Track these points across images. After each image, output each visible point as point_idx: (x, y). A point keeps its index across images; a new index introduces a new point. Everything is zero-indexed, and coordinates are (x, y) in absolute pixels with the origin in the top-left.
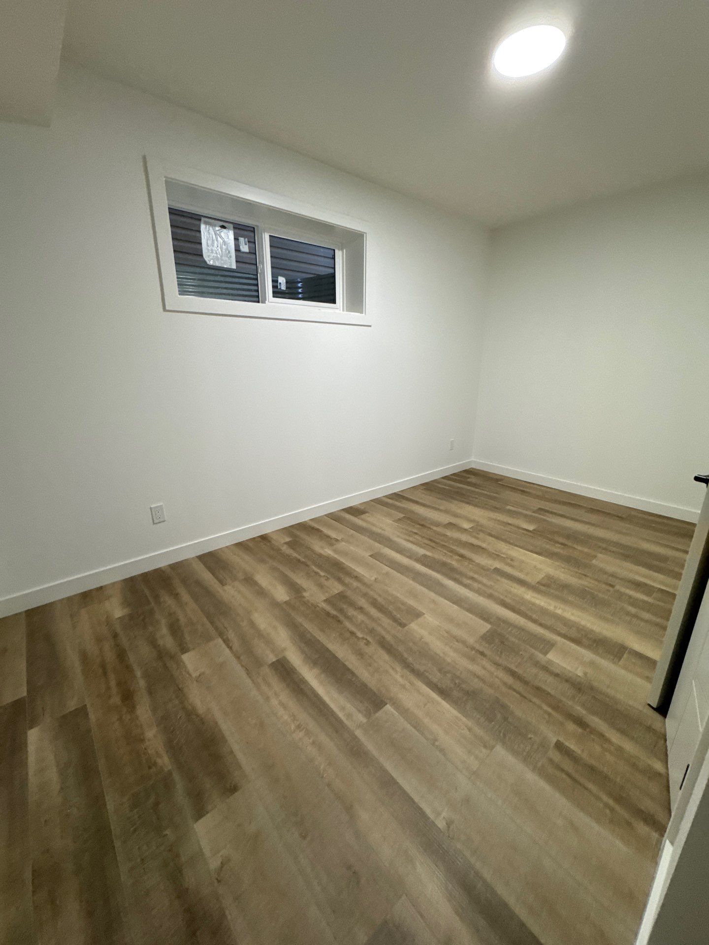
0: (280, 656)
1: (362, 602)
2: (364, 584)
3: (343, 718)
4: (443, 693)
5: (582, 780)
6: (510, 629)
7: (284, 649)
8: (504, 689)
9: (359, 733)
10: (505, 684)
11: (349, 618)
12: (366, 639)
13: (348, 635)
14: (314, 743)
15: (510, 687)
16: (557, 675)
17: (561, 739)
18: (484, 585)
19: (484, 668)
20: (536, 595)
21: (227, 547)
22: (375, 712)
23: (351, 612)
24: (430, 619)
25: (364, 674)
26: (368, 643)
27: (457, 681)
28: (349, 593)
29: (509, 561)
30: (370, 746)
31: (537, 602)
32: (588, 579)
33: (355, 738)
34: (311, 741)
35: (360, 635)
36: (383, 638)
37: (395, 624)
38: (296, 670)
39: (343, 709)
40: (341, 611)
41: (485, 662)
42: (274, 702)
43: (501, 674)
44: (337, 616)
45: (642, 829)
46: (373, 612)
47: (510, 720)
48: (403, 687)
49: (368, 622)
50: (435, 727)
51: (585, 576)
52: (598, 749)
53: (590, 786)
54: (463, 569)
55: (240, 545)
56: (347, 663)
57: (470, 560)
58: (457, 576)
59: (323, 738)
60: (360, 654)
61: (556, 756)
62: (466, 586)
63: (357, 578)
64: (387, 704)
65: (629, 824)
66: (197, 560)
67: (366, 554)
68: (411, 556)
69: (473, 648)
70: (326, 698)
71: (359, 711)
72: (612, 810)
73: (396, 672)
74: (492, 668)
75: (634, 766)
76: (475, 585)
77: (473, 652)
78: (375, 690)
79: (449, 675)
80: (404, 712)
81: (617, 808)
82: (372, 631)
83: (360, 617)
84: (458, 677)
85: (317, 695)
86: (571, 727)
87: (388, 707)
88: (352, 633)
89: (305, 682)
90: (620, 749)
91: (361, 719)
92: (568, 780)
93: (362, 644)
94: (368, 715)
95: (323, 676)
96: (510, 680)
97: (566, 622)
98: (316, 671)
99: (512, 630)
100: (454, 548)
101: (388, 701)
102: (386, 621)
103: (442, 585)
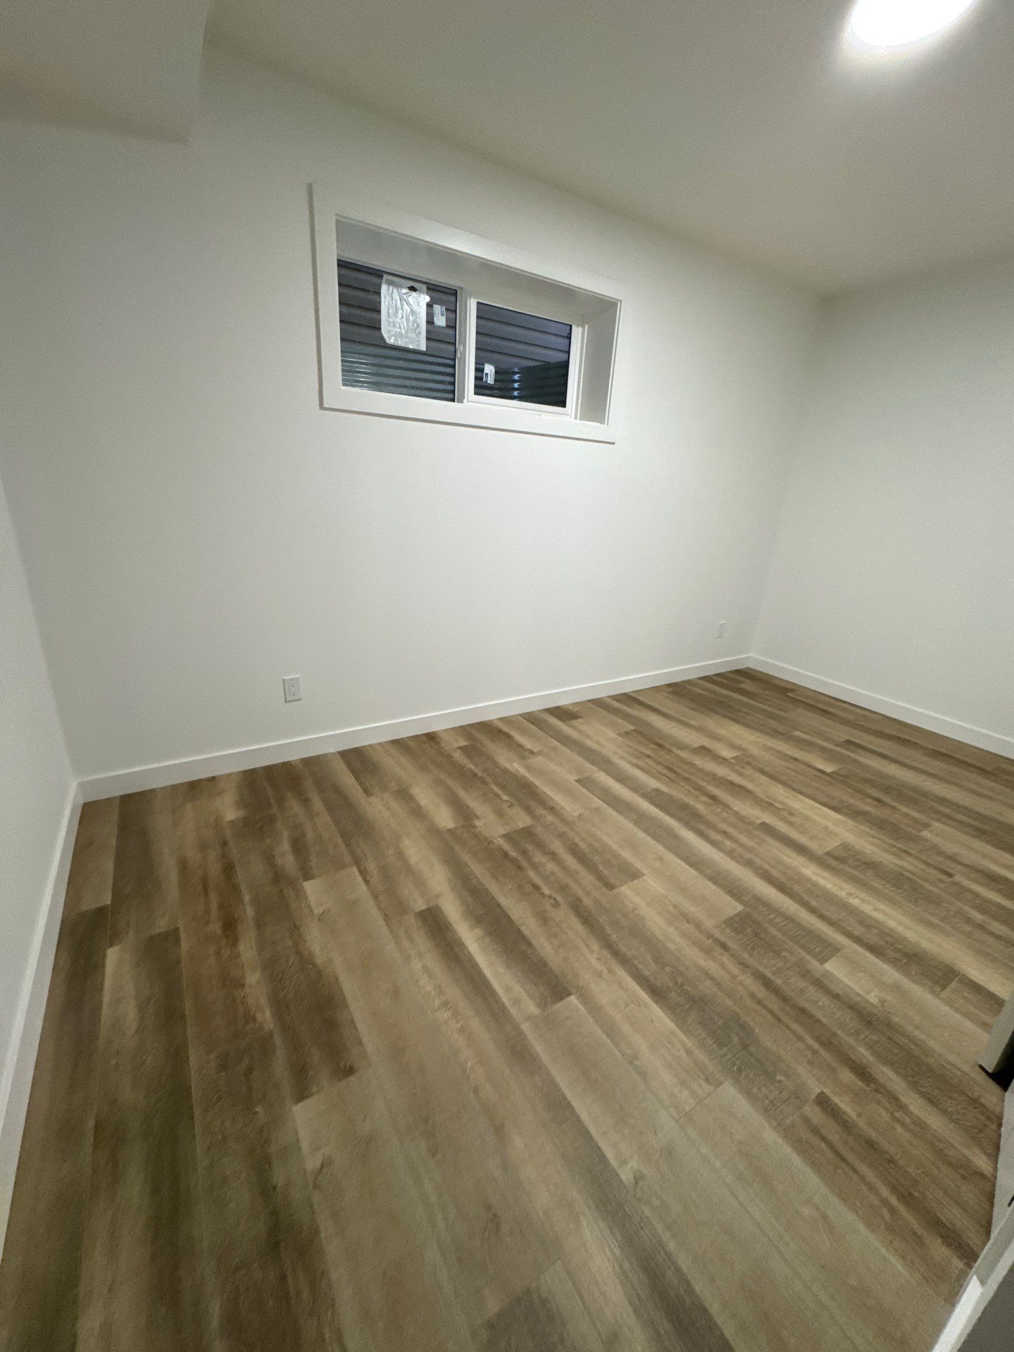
0: (432, 904)
1: (557, 846)
2: (563, 820)
3: (507, 1003)
4: (657, 993)
5: (851, 1158)
6: (772, 916)
7: (438, 896)
8: (749, 1003)
9: (526, 1027)
10: (752, 995)
11: (535, 867)
12: (555, 899)
13: (529, 888)
14: (462, 1030)
15: (759, 1002)
16: (836, 997)
17: (827, 1091)
18: (742, 845)
19: (722, 966)
20: (818, 870)
21: (380, 744)
22: (553, 1003)
23: (539, 857)
24: (651, 882)
25: (544, 947)
26: (556, 904)
27: (679, 980)
28: (539, 830)
29: (785, 814)
30: (539, 1048)
31: (822, 882)
32: (910, 859)
33: (520, 1033)
34: (459, 1025)
35: (546, 891)
36: (579, 899)
37: (598, 884)
38: (452, 926)
39: (508, 989)
40: (524, 853)
41: (725, 959)
42: (416, 965)
43: (747, 979)
44: (517, 860)
45: (939, 1250)
46: (571, 861)
47: (752, 1049)
48: (599, 975)
49: (560, 874)
50: (637, 1040)
51: (906, 852)
52: (885, 1116)
53: (863, 1168)
54: (711, 818)
55: (397, 743)
56: (522, 928)
57: (727, 807)
58: (702, 827)
59: (475, 1024)
60: (544, 919)
61: (816, 1116)
62: (714, 843)
63: (552, 810)
64: (570, 994)
65: (919, 1239)
66: (338, 756)
67: (572, 778)
68: (636, 788)
69: (710, 936)
70: (488, 972)
71: (531, 997)
72: (892, 1210)
73: (592, 951)
74: (736, 970)
75: (939, 1153)
76: (728, 844)
77: (710, 941)
78: (557, 973)
79: (668, 969)
80: (594, 1009)
81: (902, 1209)
82: (564, 889)
83: (551, 866)
84: (681, 974)
85: (475, 966)
86: (847, 1076)
87: (573, 999)
88: (536, 888)
89: (462, 945)
90: (920, 1124)
91: (532, 1008)
92: (830, 1154)
93: (547, 905)
94: (543, 1004)
95: (487, 940)
96: (761, 992)
97: (864, 920)
98: (478, 932)
99: (775, 918)
100: (704, 784)
101: (573, 991)
102: (587, 878)
103: (676, 837)
